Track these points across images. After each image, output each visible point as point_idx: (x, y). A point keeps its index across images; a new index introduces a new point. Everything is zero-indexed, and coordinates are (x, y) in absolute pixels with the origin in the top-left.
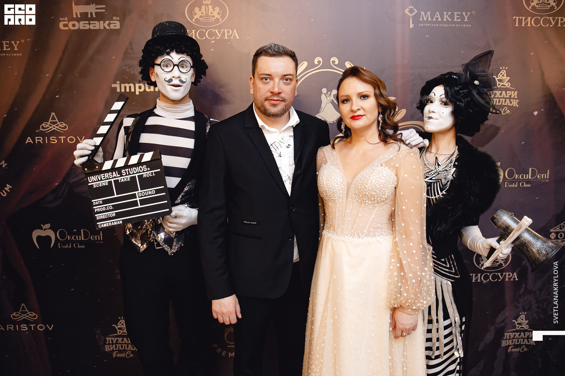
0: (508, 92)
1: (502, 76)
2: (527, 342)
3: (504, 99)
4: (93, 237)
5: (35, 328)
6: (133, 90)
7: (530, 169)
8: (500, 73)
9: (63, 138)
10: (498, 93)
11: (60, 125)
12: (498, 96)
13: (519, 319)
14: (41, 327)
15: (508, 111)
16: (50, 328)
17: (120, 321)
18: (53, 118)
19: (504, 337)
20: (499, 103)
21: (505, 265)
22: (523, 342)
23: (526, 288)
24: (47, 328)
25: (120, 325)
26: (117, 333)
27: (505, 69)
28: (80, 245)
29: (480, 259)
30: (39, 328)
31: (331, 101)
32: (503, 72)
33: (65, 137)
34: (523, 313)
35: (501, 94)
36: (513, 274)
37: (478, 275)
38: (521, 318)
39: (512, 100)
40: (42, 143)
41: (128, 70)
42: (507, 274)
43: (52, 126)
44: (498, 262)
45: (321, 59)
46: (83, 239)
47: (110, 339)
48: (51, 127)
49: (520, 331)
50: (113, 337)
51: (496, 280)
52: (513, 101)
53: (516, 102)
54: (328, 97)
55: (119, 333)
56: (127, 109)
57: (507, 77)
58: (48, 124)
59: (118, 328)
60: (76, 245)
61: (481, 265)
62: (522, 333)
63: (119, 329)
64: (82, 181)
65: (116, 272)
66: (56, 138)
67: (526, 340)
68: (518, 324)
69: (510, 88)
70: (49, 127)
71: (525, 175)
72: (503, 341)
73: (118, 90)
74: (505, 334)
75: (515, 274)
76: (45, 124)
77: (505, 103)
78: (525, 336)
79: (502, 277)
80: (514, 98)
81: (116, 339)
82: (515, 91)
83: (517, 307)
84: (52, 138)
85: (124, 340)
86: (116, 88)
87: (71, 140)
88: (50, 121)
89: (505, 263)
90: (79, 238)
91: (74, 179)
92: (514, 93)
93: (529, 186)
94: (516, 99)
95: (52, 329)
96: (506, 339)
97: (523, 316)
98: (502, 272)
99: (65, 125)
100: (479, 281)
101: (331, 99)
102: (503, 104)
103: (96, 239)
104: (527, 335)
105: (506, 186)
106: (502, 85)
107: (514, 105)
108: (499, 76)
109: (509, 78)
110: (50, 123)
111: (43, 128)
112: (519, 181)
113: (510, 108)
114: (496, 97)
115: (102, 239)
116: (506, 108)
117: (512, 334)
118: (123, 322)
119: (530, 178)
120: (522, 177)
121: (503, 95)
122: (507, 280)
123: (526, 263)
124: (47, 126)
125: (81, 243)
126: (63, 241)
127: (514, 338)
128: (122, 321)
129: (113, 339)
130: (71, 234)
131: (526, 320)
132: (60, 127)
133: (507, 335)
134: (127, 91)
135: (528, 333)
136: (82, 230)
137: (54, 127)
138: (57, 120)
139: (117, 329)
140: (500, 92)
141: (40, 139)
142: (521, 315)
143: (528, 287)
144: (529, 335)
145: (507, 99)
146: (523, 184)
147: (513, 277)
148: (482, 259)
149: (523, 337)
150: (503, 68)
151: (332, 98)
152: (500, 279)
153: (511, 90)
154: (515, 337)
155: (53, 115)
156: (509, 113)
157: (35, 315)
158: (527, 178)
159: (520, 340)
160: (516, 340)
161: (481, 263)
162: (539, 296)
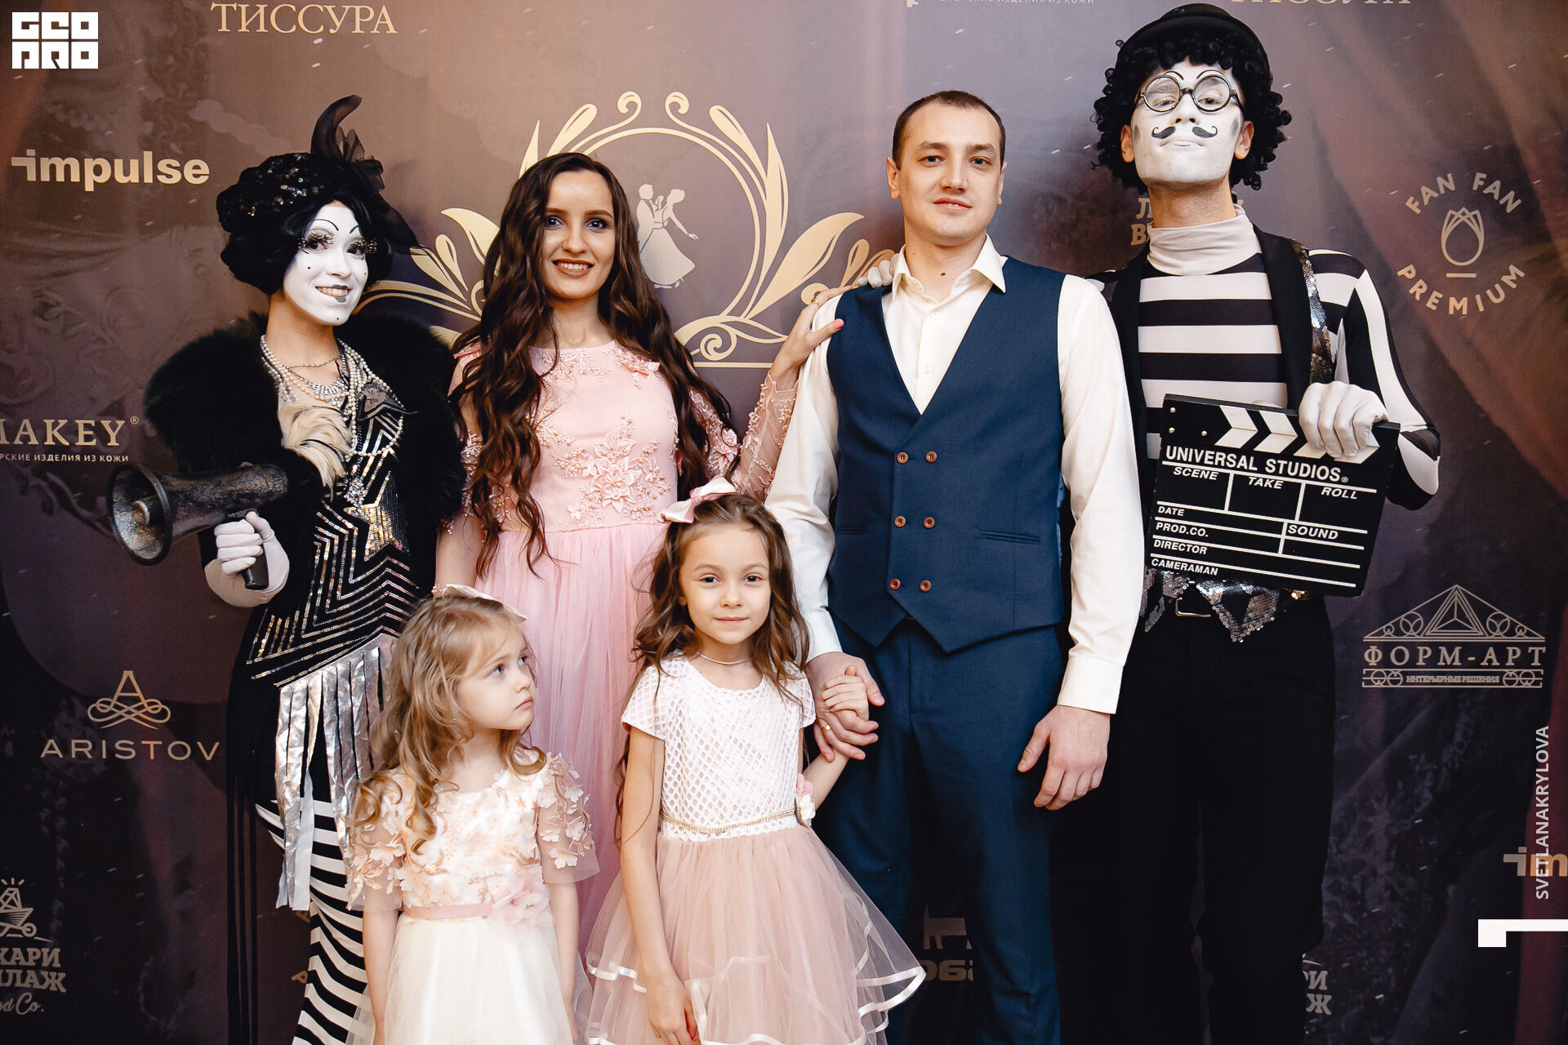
31: (666, 224)
41: (61, 117)
45: (637, 99)
54: (657, 210)
56: (57, 233)
101: (666, 218)
151: (669, 213)
162: (1335, 850)
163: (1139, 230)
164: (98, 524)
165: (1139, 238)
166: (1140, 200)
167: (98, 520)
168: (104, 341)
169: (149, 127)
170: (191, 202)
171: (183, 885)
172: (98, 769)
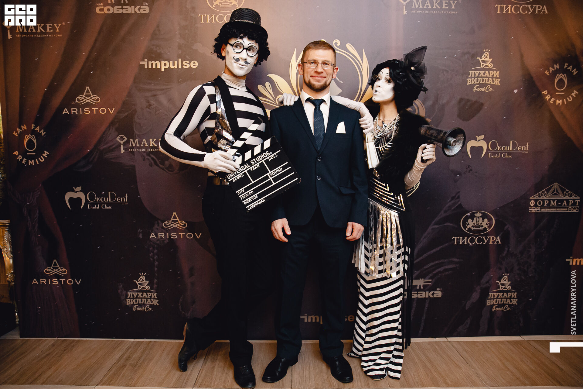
0: (491, 72)
1: (486, 57)
2: (509, 302)
3: (488, 78)
4: (119, 199)
5: (65, 282)
6: (159, 67)
7: (511, 142)
8: (484, 55)
9: (96, 109)
10: (482, 72)
11: (93, 97)
12: (482, 75)
13: (502, 280)
14: (70, 282)
15: (491, 89)
16: (78, 282)
17: (141, 277)
18: (88, 92)
19: (489, 297)
20: (483, 81)
21: (489, 230)
22: (506, 302)
23: (508, 251)
24: (75, 283)
25: (141, 280)
26: (137, 288)
27: (488, 52)
28: (108, 206)
29: (466, 223)
30: (69, 283)
32: (486, 54)
33: (97, 109)
34: (506, 274)
35: (484, 74)
36: (496, 238)
37: (465, 238)
38: (504, 279)
39: (494, 79)
40: (77, 113)
41: (155, 49)
42: (491, 237)
43: (86, 98)
44: (482, 226)
46: (110, 201)
47: (131, 293)
48: (86, 100)
49: (503, 291)
50: (134, 291)
51: (482, 242)
52: (496, 80)
53: (498, 81)
55: (140, 288)
56: (153, 83)
57: (489, 58)
58: (83, 97)
59: (138, 283)
60: (104, 207)
61: (467, 229)
62: (505, 294)
63: (140, 284)
64: (111, 148)
65: (139, 231)
66: (89, 109)
67: (508, 300)
68: (502, 284)
69: (493, 68)
70: (84, 100)
71: (506, 147)
72: (488, 301)
73: (146, 67)
74: (490, 294)
75: (498, 238)
76: (80, 97)
77: (488, 82)
78: (508, 296)
79: (486, 240)
80: (496, 78)
81: (136, 293)
82: (497, 71)
83: (500, 269)
84: (86, 110)
85: (144, 295)
86: (144, 65)
87: (103, 111)
88: (85, 94)
89: (489, 227)
90: (106, 200)
91: (104, 146)
92: (496, 73)
93: (510, 157)
94: (498, 78)
95: (80, 283)
96: (491, 299)
97: (506, 278)
98: (486, 235)
99: (98, 98)
100: (466, 243)
102: (487, 82)
103: (122, 201)
104: (510, 295)
105: (490, 157)
106: (486, 66)
107: (496, 84)
108: (483, 58)
109: (491, 59)
110: (85, 96)
111: (78, 100)
112: (501, 152)
113: (492, 86)
114: (480, 76)
115: (127, 201)
116: (489, 87)
117: (496, 294)
118: (144, 278)
119: (511, 149)
120: (504, 148)
121: (486, 74)
122: (491, 243)
123: (508, 227)
124: (82, 99)
125: (108, 204)
126: (92, 202)
127: (497, 298)
128: (142, 277)
129: (134, 293)
130: (99, 196)
131: (508, 281)
132: (93, 100)
133: (491, 295)
134: (154, 68)
135: (511, 293)
136: (109, 193)
137: (88, 100)
138: (91, 94)
139: (138, 285)
140: (483, 72)
141: (76, 110)
142: (503, 276)
143: (510, 250)
144: (511, 296)
145: (490, 79)
146: (504, 155)
147: (497, 241)
148: (468, 223)
149: (506, 297)
150: (486, 50)
152: (485, 242)
153: (493, 70)
154: (499, 297)
155: (88, 89)
156: (492, 90)
157: (65, 270)
158: (508, 150)
159: (503, 299)
160: (500, 300)
161: (467, 227)
162: (520, 259)
163: (469, 80)
164: (165, 169)
165: (469, 83)
166: (470, 71)
167: (166, 168)
168: (167, 116)
169: (180, 52)
170: (193, 73)
171: (191, 275)
172: (166, 241)
